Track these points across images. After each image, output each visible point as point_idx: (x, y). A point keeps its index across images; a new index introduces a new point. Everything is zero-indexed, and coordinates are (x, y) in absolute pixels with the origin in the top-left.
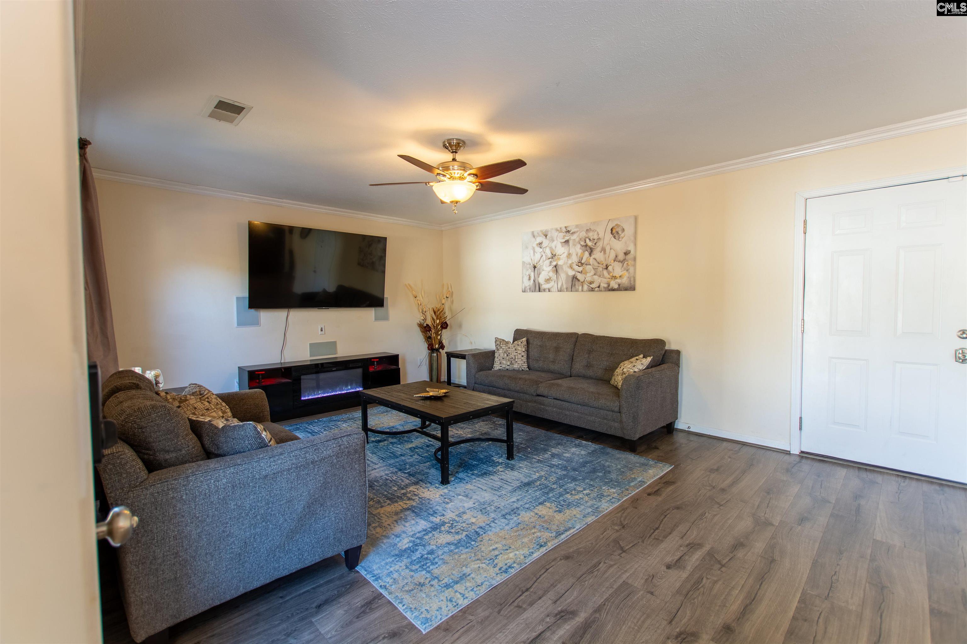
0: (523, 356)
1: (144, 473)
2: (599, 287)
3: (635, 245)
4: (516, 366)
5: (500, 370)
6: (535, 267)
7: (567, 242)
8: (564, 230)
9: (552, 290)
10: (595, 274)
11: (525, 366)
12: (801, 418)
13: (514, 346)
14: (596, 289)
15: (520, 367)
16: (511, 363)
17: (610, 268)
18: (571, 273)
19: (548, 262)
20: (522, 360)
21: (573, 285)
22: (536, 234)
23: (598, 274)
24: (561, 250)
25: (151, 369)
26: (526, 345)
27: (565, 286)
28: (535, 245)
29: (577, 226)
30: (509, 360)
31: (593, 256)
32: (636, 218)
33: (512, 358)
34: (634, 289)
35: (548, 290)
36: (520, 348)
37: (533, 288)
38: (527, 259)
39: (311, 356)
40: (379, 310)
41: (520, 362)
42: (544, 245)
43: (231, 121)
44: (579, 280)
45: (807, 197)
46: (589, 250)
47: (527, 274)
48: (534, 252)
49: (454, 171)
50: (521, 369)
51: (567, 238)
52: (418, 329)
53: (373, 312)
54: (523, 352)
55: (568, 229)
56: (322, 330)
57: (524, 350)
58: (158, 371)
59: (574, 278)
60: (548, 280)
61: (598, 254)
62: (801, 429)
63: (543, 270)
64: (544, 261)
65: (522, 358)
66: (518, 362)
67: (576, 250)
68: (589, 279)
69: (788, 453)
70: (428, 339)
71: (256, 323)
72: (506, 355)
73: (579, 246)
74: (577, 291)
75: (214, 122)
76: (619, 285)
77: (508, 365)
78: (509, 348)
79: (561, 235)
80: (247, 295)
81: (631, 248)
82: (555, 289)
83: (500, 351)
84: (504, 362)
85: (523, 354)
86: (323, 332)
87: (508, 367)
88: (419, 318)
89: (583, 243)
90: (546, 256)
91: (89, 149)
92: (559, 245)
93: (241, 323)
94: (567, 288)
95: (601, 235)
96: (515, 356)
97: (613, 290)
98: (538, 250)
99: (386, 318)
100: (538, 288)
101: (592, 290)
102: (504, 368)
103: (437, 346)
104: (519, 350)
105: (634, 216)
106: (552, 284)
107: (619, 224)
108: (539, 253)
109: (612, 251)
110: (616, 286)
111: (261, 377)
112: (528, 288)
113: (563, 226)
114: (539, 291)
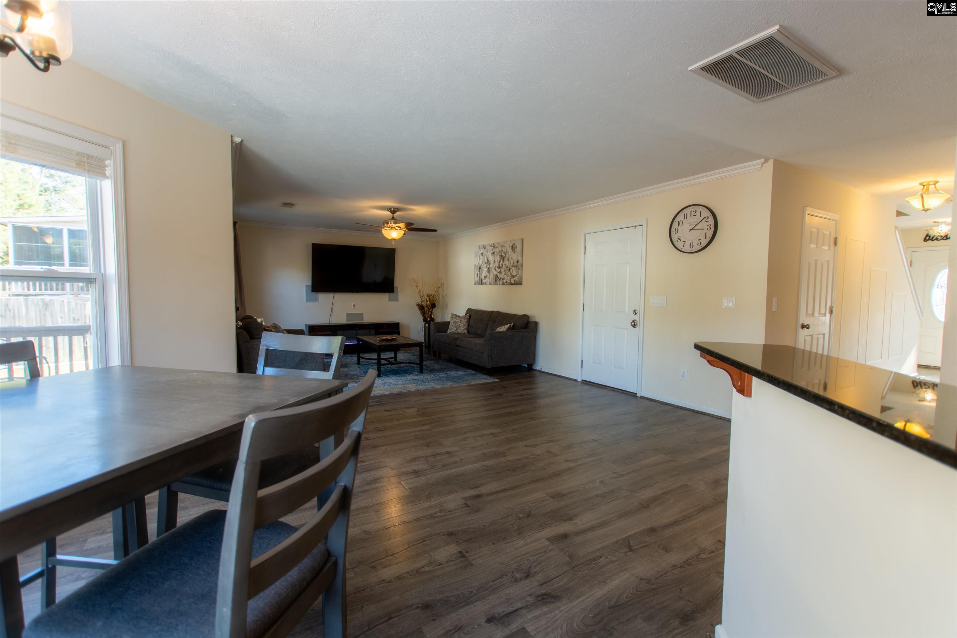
0: (464, 325)
1: (249, 339)
2: (506, 282)
3: (522, 256)
4: (459, 331)
5: (451, 333)
6: (480, 268)
7: (494, 253)
8: (493, 245)
9: (487, 283)
10: (505, 274)
11: (466, 331)
12: (582, 361)
13: (460, 319)
14: (506, 283)
15: (462, 331)
16: (457, 329)
17: (511, 270)
18: (495, 273)
19: (485, 265)
20: (464, 327)
21: (496, 281)
22: (480, 247)
23: (506, 274)
24: (491, 258)
25: (260, 318)
26: (468, 318)
27: (492, 281)
28: (480, 254)
29: (498, 243)
30: (456, 327)
31: (504, 263)
32: (523, 240)
33: (458, 326)
34: (521, 284)
35: (485, 284)
36: (463, 320)
37: (479, 283)
38: (477, 263)
39: (347, 321)
40: (391, 294)
41: (462, 328)
42: (484, 254)
43: (291, 207)
44: (498, 278)
45: (586, 233)
46: (503, 259)
47: (477, 273)
48: (480, 259)
49: (391, 225)
50: (462, 333)
51: (494, 250)
52: (417, 308)
53: (388, 296)
54: (465, 322)
55: (495, 245)
56: (354, 306)
57: (466, 321)
58: (262, 319)
59: (496, 276)
60: (485, 277)
61: (506, 262)
62: (582, 367)
63: (483, 271)
64: (484, 265)
65: (464, 326)
66: (461, 328)
67: (498, 258)
68: (502, 277)
69: (576, 381)
70: (424, 314)
71: (316, 300)
72: (454, 324)
73: (499, 256)
74: (497, 284)
75: (284, 207)
76: (515, 281)
77: (455, 330)
78: (457, 320)
79: (492, 248)
80: (311, 284)
81: (520, 258)
82: (488, 283)
83: (452, 322)
84: (453, 328)
85: (465, 324)
86: (355, 307)
87: (455, 331)
88: (419, 300)
89: (500, 254)
90: (485, 261)
91: (237, 225)
92: (490, 255)
93: (307, 300)
94: (493, 283)
95: (508, 250)
96: (459, 324)
97: (512, 284)
98: (482, 257)
99: (396, 300)
100: (481, 282)
101: (504, 284)
102: (453, 332)
103: (429, 319)
104: (462, 321)
105: (521, 239)
106: (487, 279)
107: (515, 243)
108: (482, 259)
109: (512, 259)
110: (513, 282)
111: (316, 330)
112: (477, 282)
113: (492, 242)
114: (482, 284)
